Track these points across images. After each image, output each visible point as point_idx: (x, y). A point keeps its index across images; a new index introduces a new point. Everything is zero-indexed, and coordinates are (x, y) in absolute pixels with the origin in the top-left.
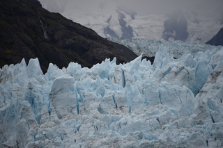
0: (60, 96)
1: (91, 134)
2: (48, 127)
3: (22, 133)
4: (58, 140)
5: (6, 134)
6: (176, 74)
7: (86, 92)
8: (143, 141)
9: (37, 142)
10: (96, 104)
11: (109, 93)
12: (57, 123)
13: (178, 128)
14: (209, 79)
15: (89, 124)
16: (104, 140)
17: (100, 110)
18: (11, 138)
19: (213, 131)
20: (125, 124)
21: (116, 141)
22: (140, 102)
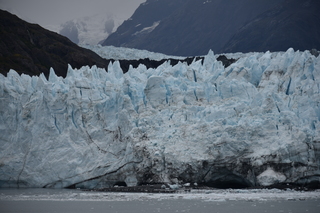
0: (153, 91)
1: (183, 121)
2: (146, 115)
3: (123, 120)
4: (157, 125)
5: (106, 121)
6: (238, 73)
7: (173, 87)
8: (227, 126)
9: (140, 128)
10: (181, 97)
11: (190, 88)
12: (154, 112)
13: (252, 115)
14: (264, 77)
15: (180, 113)
16: (195, 125)
17: (185, 101)
18: (112, 124)
19: (282, 118)
20: (210, 113)
21: (204, 127)
22: (216, 95)
